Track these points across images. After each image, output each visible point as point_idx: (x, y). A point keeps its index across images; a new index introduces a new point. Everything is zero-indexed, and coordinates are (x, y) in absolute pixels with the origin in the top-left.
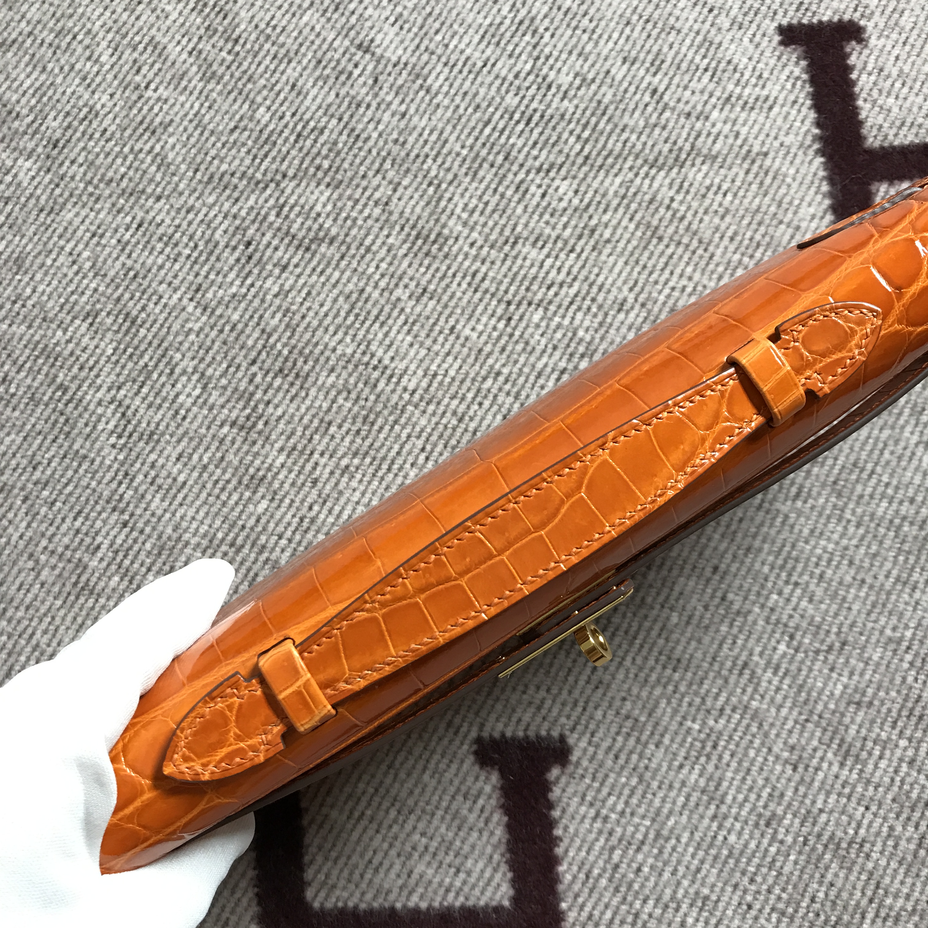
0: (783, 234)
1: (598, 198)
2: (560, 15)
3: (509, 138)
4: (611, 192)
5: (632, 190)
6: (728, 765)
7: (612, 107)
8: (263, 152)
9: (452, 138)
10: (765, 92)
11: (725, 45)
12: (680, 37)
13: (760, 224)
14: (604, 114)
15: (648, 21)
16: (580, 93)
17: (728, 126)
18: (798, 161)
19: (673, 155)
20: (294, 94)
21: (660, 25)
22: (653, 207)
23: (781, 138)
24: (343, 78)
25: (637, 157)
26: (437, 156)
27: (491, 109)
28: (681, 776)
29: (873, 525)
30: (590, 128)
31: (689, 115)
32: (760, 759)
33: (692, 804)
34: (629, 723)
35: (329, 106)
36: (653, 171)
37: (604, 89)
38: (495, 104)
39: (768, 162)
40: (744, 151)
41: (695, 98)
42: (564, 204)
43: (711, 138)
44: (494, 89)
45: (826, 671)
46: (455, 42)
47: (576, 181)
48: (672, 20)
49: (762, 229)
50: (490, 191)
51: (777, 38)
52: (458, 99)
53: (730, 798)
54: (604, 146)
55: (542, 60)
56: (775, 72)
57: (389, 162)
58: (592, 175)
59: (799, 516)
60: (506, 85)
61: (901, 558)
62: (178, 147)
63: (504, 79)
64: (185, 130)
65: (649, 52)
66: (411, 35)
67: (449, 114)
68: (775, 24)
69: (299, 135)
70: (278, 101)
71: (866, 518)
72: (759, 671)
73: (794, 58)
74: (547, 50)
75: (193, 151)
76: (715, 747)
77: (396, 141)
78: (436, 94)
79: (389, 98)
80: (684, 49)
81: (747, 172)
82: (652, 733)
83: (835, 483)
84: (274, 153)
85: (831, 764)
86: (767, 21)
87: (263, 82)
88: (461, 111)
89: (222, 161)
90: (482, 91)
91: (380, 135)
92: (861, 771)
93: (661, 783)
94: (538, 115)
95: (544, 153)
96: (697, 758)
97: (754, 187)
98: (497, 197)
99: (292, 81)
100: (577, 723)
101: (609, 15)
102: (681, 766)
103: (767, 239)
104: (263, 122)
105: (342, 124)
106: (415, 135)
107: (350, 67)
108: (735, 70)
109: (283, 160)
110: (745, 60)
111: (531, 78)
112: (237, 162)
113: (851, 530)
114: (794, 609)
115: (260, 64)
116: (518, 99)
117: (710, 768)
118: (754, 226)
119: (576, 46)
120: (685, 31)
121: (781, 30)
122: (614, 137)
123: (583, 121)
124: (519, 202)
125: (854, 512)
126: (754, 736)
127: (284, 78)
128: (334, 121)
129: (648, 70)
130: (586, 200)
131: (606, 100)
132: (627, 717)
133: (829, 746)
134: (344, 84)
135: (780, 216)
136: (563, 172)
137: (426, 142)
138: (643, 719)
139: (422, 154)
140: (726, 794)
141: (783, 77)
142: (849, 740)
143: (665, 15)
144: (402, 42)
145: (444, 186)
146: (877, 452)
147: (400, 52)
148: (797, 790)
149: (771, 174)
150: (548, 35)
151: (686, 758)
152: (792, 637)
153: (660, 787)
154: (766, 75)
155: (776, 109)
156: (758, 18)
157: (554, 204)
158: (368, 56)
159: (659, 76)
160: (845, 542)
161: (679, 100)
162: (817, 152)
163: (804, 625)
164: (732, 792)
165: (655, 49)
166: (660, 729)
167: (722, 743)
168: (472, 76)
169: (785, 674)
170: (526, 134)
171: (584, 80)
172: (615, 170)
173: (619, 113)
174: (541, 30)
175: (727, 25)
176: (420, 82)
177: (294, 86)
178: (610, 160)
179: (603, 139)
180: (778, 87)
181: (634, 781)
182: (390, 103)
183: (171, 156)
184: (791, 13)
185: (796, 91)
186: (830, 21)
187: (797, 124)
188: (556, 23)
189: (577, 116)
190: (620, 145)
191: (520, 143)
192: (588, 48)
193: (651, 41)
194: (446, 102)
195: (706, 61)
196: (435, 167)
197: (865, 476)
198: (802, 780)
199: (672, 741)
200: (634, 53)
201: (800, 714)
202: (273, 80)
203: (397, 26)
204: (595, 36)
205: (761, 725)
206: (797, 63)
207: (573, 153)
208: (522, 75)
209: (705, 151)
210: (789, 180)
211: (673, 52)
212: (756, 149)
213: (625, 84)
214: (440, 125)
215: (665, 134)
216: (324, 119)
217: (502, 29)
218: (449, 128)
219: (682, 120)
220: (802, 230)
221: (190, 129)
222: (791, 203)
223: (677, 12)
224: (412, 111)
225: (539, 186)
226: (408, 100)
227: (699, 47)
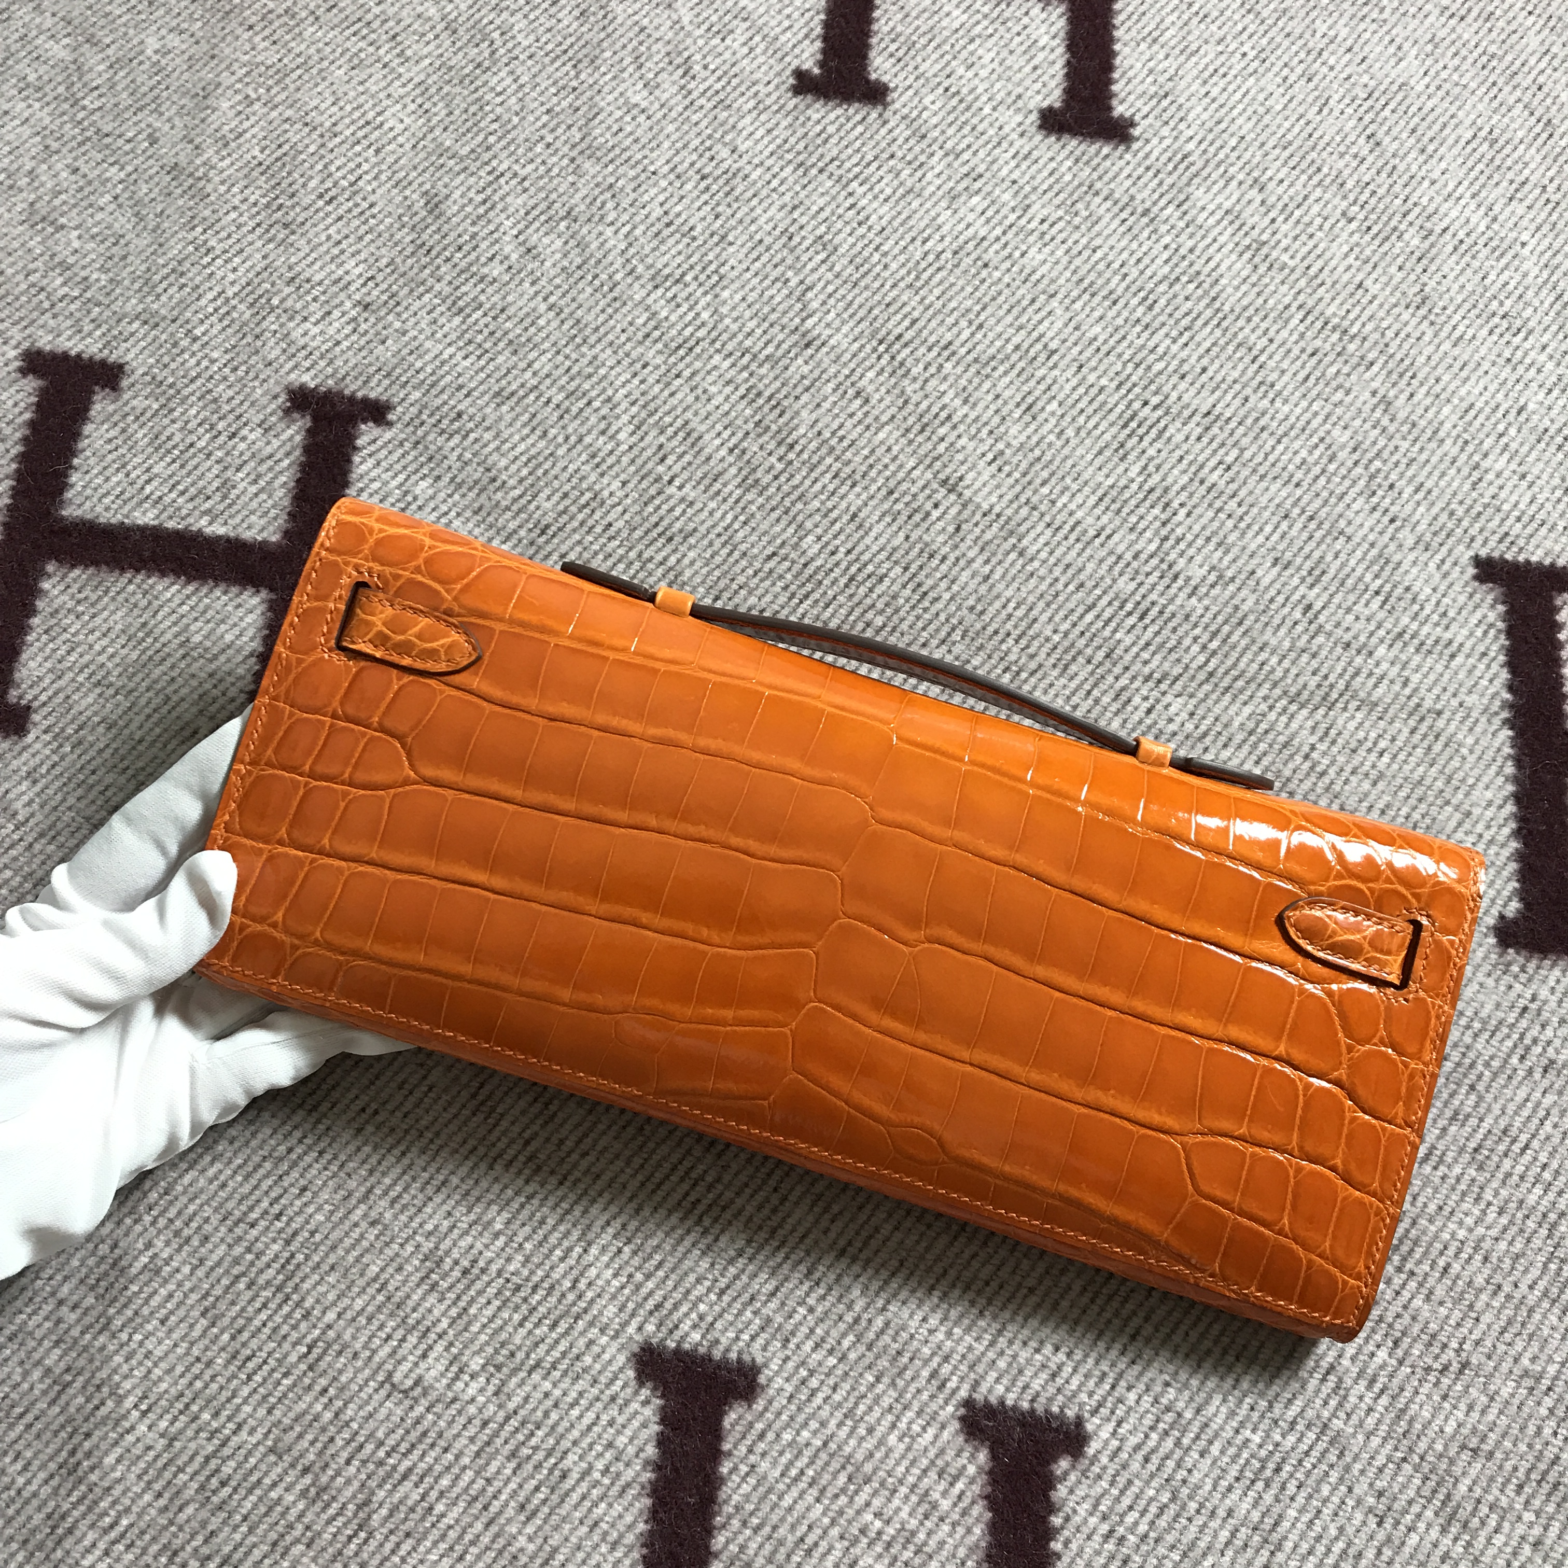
0: (1449, 819)
1: (1218, 728)
2: (1203, 490)
3: (1115, 631)
4: (1236, 724)
5: (1264, 726)
6: (1292, 1499)
7: (1252, 617)
8: (803, 591)
9: (1044, 618)
10: (1448, 635)
11: (1404, 567)
12: (1350, 546)
13: (1420, 800)
14: (1240, 623)
15: (1311, 518)
16: (1214, 592)
17: (1396, 669)
18: (1478, 729)
19: (1322, 693)
20: (852, 526)
21: (1326, 526)
22: (1286, 752)
23: (1461, 696)
24: (917, 517)
25: (1275, 685)
26: (1020, 637)
27: (1098, 592)
28: (1228, 1502)
29: (1519, 1215)
30: (1220, 637)
31: (1348, 645)
32: (1336, 1500)
33: (1238, 1543)
34: (1169, 1417)
35: (895, 549)
36: (1293, 707)
37: (1244, 593)
38: (1104, 585)
39: (1441, 723)
40: (1412, 704)
41: (1358, 626)
42: (1173, 727)
43: (1373, 680)
44: (1105, 567)
45: (1436, 1398)
46: (1064, 499)
47: (1194, 701)
48: (1342, 523)
49: (1423, 807)
50: (1082, 693)
51: (1472, 571)
52: (1057, 571)
53: (1289, 1545)
54: (1235, 665)
55: (1171, 542)
56: (1464, 613)
57: (959, 632)
58: (1214, 697)
59: (1424, 1185)
60: (1121, 565)
61: (1553, 1267)
62: (698, 564)
63: (1120, 557)
64: (711, 544)
65: (1308, 557)
66: (1011, 481)
67: (1043, 587)
68: (1471, 553)
69: (852, 579)
70: (831, 532)
71: (1513, 1205)
72: (1348, 1382)
73: (1490, 599)
74: (1179, 531)
75: (717, 573)
76: (1278, 1470)
77: (972, 608)
78: (1032, 560)
79: (971, 554)
80: (1352, 562)
81: (1413, 731)
82: (1198, 1437)
83: (1476, 1150)
84: (816, 595)
85: (1429, 1526)
86: (1461, 548)
87: (816, 504)
88: (1060, 586)
89: (750, 593)
90: (1090, 566)
91: (952, 598)
92: (1469, 1544)
93: (1202, 1506)
94: (1156, 609)
95: (1158, 657)
96: (1253, 1482)
97: (1419, 751)
98: (1090, 701)
99: (853, 509)
100: (1100, 1405)
101: (1264, 501)
102: (1230, 1489)
103: (1428, 821)
104: (810, 553)
105: (908, 575)
106: (997, 604)
107: (928, 506)
108: (1414, 600)
109: (827, 606)
110: (1428, 591)
111: (1154, 561)
112: (768, 598)
113: (1491, 1216)
114: (1405, 1307)
115: (815, 481)
116: (1133, 585)
117: (1268, 1498)
118: (1413, 801)
119: (1214, 533)
120: (1356, 539)
121: (1477, 561)
122: (1249, 655)
123: (1213, 628)
124: (1116, 714)
125: (1496, 1194)
126: (1332, 1466)
127: (844, 505)
128: (898, 570)
129: (1303, 580)
130: (1203, 728)
131: (1245, 607)
132: (1168, 1409)
133: (1429, 1501)
134: (917, 525)
135: (1447, 795)
136: (1178, 686)
137: (1010, 616)
138: (1188, 1415)
139: (1002, 632)
140: (1285, 1538)
141: (1474, 621)
142: (1457, 1497)
143: (1334, 516)
144: (998, 486)
145: (1024, 675)
146: (1536, 1121)
147: (994, 499)
148: (1379, 1553)
149: (1443, 739)
150: (1183, 512)
151: (1237, 1479)
152: (1396, 1343)
153: (1198, 1512)
154: (1451, 614)
155: (1459, 659)
156: (1450, 542)
157: (1161, 724)
158: (953, 497)
159: (1316, 590)
160: (1481, 1230)
161: (1338, 625)
162: (1505, 722)
163: (1416, 1330)
164: (1293, 1537)
165: (1316, 555)
166: (1210, 1432)
167: (1287, 1468)
168: (1079, 546)
169: (1382, 1391)
170: (1138, 631)
171: (1220, 577)
172: (1243, 697)
173: (1259, 626)
174: (1175, 504)
175: (1410, 542)
176: (1013, 540)
177: (854, 516)
178: (1240, 683)
179: (1235, 655)
180: (1465, 632)
181: (1165, 1497)
182: (973, 560)
183: (688, 573)
184: (1492, 544)
185: (1488, 641)
186: (1540, 563)
187: (1484, 682)
188: (1195, 500)
189: (1205, 620)
190: (1255, 666)
191: (1128, 641)
192: (1231, 538)
193: (1312, 544)
194: (1042, 572)
195: (1378, 582)
196: (1015, 650)
197: (1516, 1148)
198: (1389, 1540)
199: (1222, 1452)
200: (1288, 555)
201: (1396, 1449)
202: (829, 504)
203: (994, 466)
204: (1243, 525)
205: (1341, 1455)
206: (1492, 607)
207: (1194, 665)
208: (1143, 556)
209: (1362, 695)
210: (1464, 751)
211: (1338, 562)
212: (1428, 703)
213: (1272, 592)
214: (1031, 599)
215: (1315, 663)
216: (886, 565)
217: (1127, 495)
218: (1041, 604)
219: (1339, 650)
220: (1474, 817)
221: (717, 544)
222: (1463, 781)
223: (1350, 514)
224: (997, 576)
225: (1146, 698)
226: (994, 561)
227: (1372, 563)
